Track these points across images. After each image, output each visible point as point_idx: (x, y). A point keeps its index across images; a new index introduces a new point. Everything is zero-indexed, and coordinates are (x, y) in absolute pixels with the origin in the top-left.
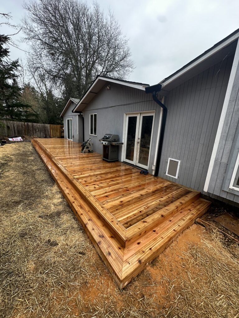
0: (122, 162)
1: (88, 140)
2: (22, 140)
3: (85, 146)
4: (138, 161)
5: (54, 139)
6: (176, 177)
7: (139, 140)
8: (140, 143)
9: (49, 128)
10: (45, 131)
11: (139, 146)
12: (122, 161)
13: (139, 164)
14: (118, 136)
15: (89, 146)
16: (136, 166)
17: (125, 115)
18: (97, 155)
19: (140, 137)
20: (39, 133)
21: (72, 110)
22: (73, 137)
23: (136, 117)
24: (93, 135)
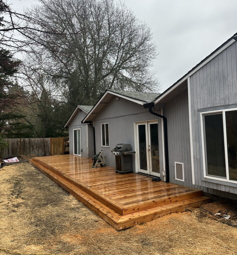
0: (136, 173)
1: (100, 153)
2: (18, 161)
3: (96, 160)
4: (151, 170)
5: (56, 156)
6: (183, 180)
7: (150, 148)
8: (150, 151)
9: (49, 142)
10: (45, 147)
11: (150, 154)
12: (137, 171)
13: (152, 172)
14: (130, 145)
15: (101, 160)
16: (150, 175)
17: (134, 124)
18: (111, 168)
19: (150, 144)
20: (36, 151)
21: (81, 121)
22: (82, 152)
23: (144, 126)
24: (105, 146)
